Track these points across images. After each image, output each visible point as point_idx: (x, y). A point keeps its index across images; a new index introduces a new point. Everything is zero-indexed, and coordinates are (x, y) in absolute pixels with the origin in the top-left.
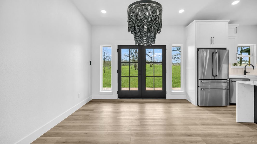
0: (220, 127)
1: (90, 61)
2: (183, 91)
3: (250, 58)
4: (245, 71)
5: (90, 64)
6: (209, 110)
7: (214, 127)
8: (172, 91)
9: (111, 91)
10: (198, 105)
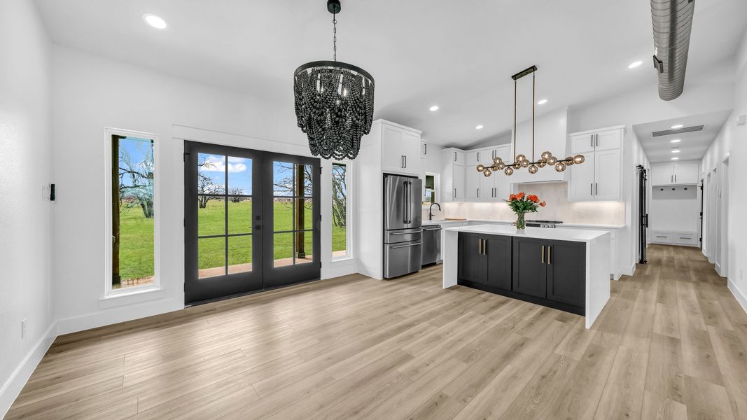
0: (433, 300)
1: (53, 186)
2: (352, 257)
3: (433, 194)
4: (431, 213)
5: (52, 198)
6: (403, 282)
7: (427, 303)
8: (333, 261)
9: (159, 289)
10: (385, 279)
